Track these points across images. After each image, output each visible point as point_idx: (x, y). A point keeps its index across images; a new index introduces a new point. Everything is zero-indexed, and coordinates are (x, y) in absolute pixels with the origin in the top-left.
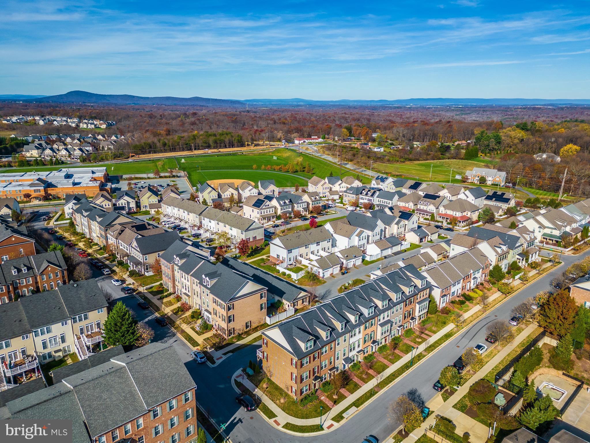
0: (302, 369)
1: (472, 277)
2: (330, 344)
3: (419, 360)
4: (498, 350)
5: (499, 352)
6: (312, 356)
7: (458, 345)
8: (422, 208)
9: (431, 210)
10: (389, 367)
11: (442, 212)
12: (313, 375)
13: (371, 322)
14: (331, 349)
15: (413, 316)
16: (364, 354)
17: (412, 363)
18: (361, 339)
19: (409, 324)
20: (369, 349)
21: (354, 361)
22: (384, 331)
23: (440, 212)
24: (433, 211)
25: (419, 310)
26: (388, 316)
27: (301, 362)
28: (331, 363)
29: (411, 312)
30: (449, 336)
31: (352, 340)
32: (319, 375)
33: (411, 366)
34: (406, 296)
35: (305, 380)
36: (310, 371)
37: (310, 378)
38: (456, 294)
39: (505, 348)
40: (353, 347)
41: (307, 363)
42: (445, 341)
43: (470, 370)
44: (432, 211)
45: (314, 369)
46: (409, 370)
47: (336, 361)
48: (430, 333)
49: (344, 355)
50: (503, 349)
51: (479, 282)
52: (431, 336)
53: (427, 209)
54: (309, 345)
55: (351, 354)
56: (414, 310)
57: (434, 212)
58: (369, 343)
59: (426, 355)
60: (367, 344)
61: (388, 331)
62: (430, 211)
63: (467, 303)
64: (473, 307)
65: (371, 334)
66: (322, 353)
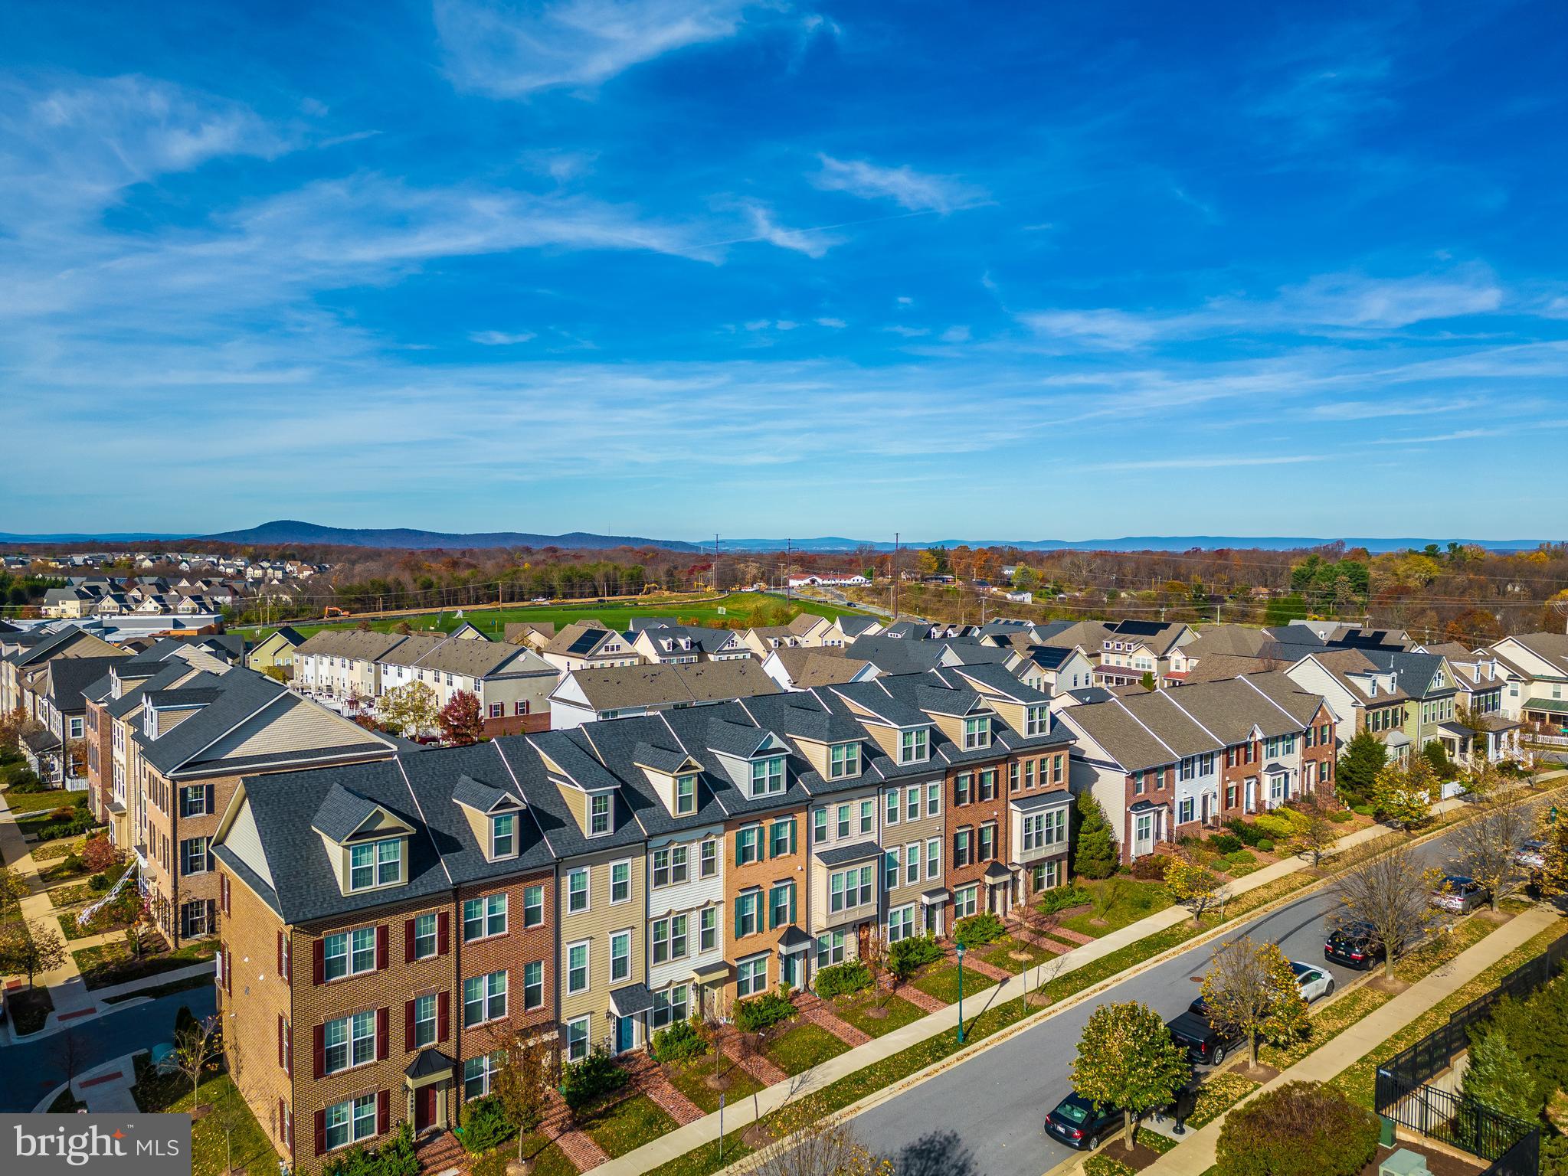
0: (326, 994)
1: (1266, 763)
2: (519, 889)
3: (1003, 1025)
4: (1384, 989)
5: (1390, 997)
6: (396, 925)
7: (1196, 974)
8: (1113, 663)
9: (1144, 666)
10: (850, 1048)
11: (1177, 667)
12: (410, 1046)
13: (776, 830)
14: (531, 916)
15: (1001, 860)
16: (742, 988)
17: (965, 1034)
18: (723, 906)
19: (981, 895)
20: (772, 970)
21: (679, 1013)
22: (844, 890)
23: (1173, 669)
24: (1150, 667)
25: (1028, 838)
26: (865, 825)
27: (319, 949)
28: (531, 998)
29: (989, 839)
30: (1159, 945)
31: (666, 900)
32: (449, 1048)
33: (957, 1047)
34: (953, 750)
35: (350, 1065)
36: (384, 1016)
37: (384, 1053)
38: (1198, 816)
39: (1417, 986)
40: (670, 938)
41: (360, 961)
42: (1135, 963)
43: (1245, 1064)
44: (1146, 670)
45: (411, 1008)
46: (945, 1061)
47: (566, 992)
48: (1077, 934)
49: (619, 968)
50: (1407, 987)
51: (1295, 794)
52: (1076, 945)
53: (1129, 664)
54: (372, 859)
55: (661, 976)
56: (1001, 831)
57: (1154, 669)
58: (771, 938)
59: (1043, 1007)
60: (754, 941)
61: (865, 897)
62: (1140, 669)
63: (1249, 850)
64: (1271, 863)
65: (776, 895)
66: (472, 930)
